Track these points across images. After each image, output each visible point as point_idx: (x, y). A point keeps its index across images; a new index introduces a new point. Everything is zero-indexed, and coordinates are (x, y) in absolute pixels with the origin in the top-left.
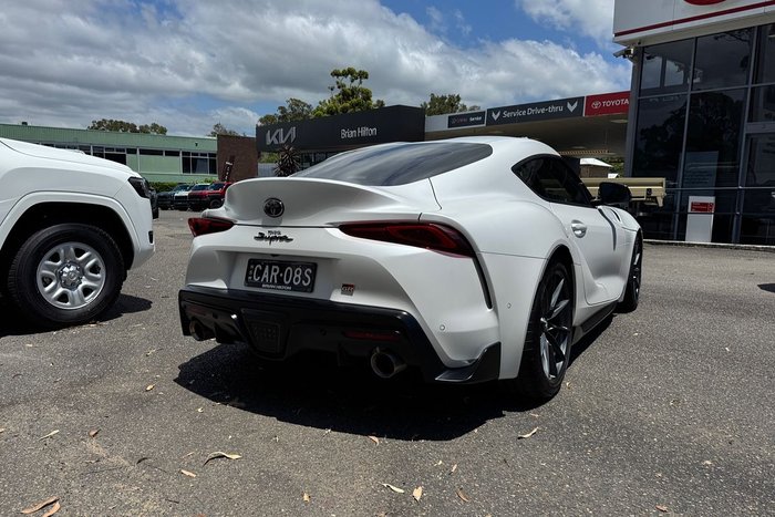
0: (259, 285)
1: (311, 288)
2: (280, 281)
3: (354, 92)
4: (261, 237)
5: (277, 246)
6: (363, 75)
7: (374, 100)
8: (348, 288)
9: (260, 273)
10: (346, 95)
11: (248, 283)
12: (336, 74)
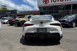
0: (39, 31)
1: (47, 31)
2: (42, 31)
3: (5, 8)
4: (40, 26)
5: (42, 27)
6: (6, 6)
7: (7, 9)
8: (52, 31)
9: (39, 30)
10: (4, 8)
11: (37, 31)
12: (2, 6)
